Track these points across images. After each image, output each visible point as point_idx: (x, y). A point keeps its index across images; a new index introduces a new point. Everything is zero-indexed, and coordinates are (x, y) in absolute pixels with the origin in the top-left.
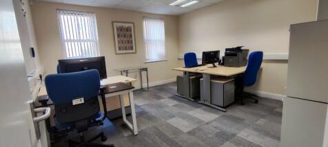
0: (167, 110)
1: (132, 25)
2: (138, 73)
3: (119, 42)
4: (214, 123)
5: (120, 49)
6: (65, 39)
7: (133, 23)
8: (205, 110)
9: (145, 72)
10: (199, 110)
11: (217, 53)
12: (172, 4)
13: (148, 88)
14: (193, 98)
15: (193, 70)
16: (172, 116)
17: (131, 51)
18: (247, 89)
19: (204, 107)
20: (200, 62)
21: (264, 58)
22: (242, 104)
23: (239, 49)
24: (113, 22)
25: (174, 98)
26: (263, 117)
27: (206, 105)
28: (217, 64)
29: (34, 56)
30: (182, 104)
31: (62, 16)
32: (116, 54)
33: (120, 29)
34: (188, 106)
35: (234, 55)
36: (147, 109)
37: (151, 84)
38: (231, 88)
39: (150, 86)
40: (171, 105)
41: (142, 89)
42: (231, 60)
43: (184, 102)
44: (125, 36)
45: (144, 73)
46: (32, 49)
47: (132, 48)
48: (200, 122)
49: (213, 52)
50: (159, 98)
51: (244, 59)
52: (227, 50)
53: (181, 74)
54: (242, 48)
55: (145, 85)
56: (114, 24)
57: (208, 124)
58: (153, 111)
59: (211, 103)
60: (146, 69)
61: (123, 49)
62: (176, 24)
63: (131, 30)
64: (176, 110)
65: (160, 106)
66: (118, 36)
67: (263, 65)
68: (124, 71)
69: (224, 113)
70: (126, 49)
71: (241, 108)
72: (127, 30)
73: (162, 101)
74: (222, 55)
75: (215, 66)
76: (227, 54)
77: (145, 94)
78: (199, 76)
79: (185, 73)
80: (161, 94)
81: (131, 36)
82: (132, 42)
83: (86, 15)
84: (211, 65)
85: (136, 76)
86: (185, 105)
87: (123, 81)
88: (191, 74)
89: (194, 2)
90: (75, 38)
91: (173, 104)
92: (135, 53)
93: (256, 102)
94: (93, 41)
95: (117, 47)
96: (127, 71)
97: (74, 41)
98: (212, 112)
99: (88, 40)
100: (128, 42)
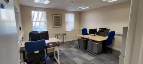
0: (73, 54)
3: (55, 23)
4: (92, 61)
5: (55, 25)
6: (33, 21)
7: (61, 15)
8: (89, 55)
9: (65, 35)
10: (86, 54)
11: (96, 30)
12: (78, 8)
13: (66, 42)
14: (85, 49)
15: (85, 36)
16: (75, 57)
18: (107, 46)
19: (89, 53)
20: (88, 33)
21: (116, 33)
22: (105, 53)
23: (105, 29)
24: (53, 14)
25: (76, 48)
26: (113, 60)
27: (89, 52)
28: (95, 34)
29: (20, 30)
31: (32, 12)
32: (54, 27)
33: (56, 17)
35: (103, 31)
36: (65, 52)
38: (101, 45)
39: (67, 41)
40: (75, 51)
42: (101, 33)
44: (57, 20)
45: (65, 36)
46: (20, 27)
47: (60, 25)
48: (86, 60)
49: (94, 29)
50: (70, 47)
51: (107, 33)
52: (100, 29)
53: (80, 38)
54: (107, 28)
55: (65, 41)
57: (89, 61)
58: (67, 54)
59: (92, 52)
60: (65, 34)
62: (79, 16)
64: (77, 54)
65: (70, 51)
66: (55, 20)
67: (115, 36)
69: (97, 57)
70: (58, 26)
71: (105, 55)
73: (71, 49)
74: (98, 30)
75: (94, 35)
76: (100, 31)
77: (65, 45)
78: (87, 40)
79: (82, 38)
80: (71, 46)
81: (60, 20)
82: (60, 23)
83: (42, 11)
84: (93, 35)
85: (61, 37)
86: (81, 51)
87: (55, 41)
88: (84, 38)
89: (87, 8)
90: (37, 21)
91: (76, 51)
92: (62, 27)
93: (112, 52)
94: (44, 22)
95: (54, 25)
96: (57, 35)
97: (36, 22)
98: (92, 56)
99: (42, 22)
100: (59, 23)
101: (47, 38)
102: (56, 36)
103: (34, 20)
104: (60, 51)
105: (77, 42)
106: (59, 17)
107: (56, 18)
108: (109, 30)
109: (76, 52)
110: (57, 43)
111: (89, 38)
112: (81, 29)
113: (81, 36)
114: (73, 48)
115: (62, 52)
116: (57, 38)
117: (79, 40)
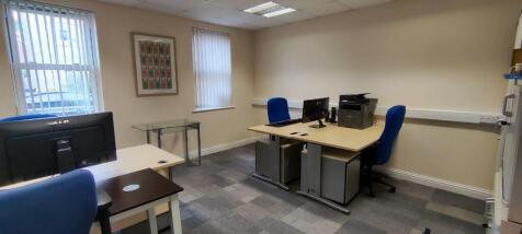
0: (244, 214)
1: (171, 42)
2: (181, 135)
3: (144, 73)
5: (145, 86)
6: (22, 61)
7: (174, 39)
8: (310, 210)
9: (196, 131)
10: (300, 211)
11: (324, 101)
12: (248, 10)
13: (200, 158)
14: (286, 184)
15: (285, 131)
16: (255, 230)
17: (166, 91)
18: (376, 168)
19: (309, 203)
20: (294, 115)
21: (406, 116)
22: (372, 195)
23: (361, 97)
24: (132, 34)
25: (249, 181)
27: (311, 199)
30: (268, 196)
32: (138, 96)
33: (146, 48)
34: (280, 201)
35: (355, 109)
36: (204, 213)
37: (205, 151)
38: (357, 164)
39: (202, 154)
40: (247, 200)
41: (188, 163)
42: (350, 116)
43: (272, 193)
44: (156, 61)
45: (192, 133)
47: (170, 86)
49: (319, 100)
50: (222, 182)
51: (371, 115)
52: (342, 97)
53: (264, 139)
54: (367, 96)
55: (193, 154)
56: (139, 39)
58: (211, 217)
59: (321, 196)
60: (197, 126)
61: (152, 87)
62: (252, 45)
63: (168, 51)
64: (261, 214)
65: (225, 205)
66: (143, 61)
67: (404, 125)
68: (154, 130)
69: (347, 217)
70: (158, 86)
72: (161, 50)
73: (229, 189)
75: (321, 126)
76: (342, 106)
77: (196, 173)
78: (297, 146)
79: (273, 137)
80: (226, 174)
81: (168, 62)
82: (169, 73)
83: (72, 16)
84: (317, 123)
85: (176, 139)
86: (273, 199)
87: (154, 165)
88: (283, 140)
89: (289, 10)
90: (47, 61)
91: (252, 198)
92: (177, 94)
93: (393, 190)
94: (88, 68)
95: (140, 83)
96: (159, 131)
97: (43, 67)
98: (327, 216)
99: (76, 67)
100: (163, 73)
102: (155, 135)
103: (30, 59)
104: (182, 206)
105: (251, 159)
106: (163, 49)
107: (149, 50)
108: (376, 101)
109: (253, 202)
110: (163, 173)
111: (304, 138)
112: (264, 101)
113: (264, 129)
114: (238, 185)
115: (191, 212)
116: (160, 147)
117: (257, 147)
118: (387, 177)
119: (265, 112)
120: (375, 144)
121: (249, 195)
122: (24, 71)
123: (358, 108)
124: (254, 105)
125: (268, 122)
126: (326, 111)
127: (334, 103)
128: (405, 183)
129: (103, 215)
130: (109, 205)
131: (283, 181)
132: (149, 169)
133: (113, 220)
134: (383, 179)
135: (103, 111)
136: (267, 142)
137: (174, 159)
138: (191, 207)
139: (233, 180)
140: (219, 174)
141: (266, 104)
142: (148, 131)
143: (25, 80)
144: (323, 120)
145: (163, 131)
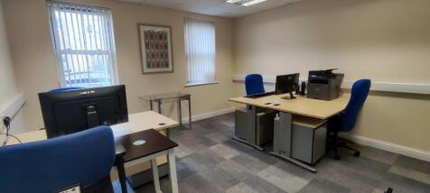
0: (226, 168)
1: (168, 30)
2: (176, 103)
3: (148, 56)
5: (149, 66)
6: (62, 48)
7: (170, 28)
8: (283, 168)
9: (187, 101)
10: (273, 168)
11: (295, 76)
13: (191, 123)
14: (261, 146)
15: (261, 102)
16: (234, 182)
17: (166, 69)
18: (341, 134)
19: (281, 162)
20: (267, 89)
21: (371, 89)
22: (337, 158)
23: (328, 73)
24: (139, 25)
25: (230, 143)
30: (245, 155)
31: (57, 13)
32: (143, 73)
33: (150, 35)
34: (256, 160)
35: (323, 83)
36: (193, 165)
37: (194, 118)
38: (323, 131)
39: (193, 120)
40: (228, 157)
41: (181, 127)
42: (318, 88)
43: (247, 151)
44: (157, 46)
45: (184, 103)
47: (167, 65)
49: (290, 75)
50: (209, 143)
52: (311, 73)
53: (243, 108)
54: (333, 72)
55: (185, 120)
56: (141, 27)
58: (201, 170)
59: (291, 157)
60: (188, 97)
61: (154, 67)
62: (232, 31)
63: (166, 37)
64: (239, 169)
65: (212, 160)
66: (147, 46)
67: (369, 98)
68: (156, 100)
69: (314, 175)
70: (158, 66)
72: (161, 37)
73: (213, 148)
75: (292, 97)
76: (311, 80)
77: (187, 135)
78: (270, 114)
79: (250, 107)
80: (211, 136)
81: (166, 47)
82: (167, 56)
83: (96, 13)
84: (288, 95)
85: (172, 107)
86: (251, 158)
87: (156, 127)
88: (259, 109)
89: (262, 1)
90: (79, 48)
91: (231, 156)
92: (172, 72)
93: (357, 154)
94: (107, 53)
95: (145, 64)
96: (159, 101)
97: (76, 52)
99: (99, 52)
100: (162, 55)
101: (121, 116)
102: (156, 104)
103: (67, 47)
104: (177, 160)
105: (231, 125)
106: (162, 36)
107: (152, 37)
108: (343, 75)
109: (232, 159)
110: (163, 133)
111: (277, 107)
112: (243, 77)
113: (242, 100)
114: (221, 145)
115: (183, 164)
116: (160, 113)
117: (237, 115)
118: (352, 143)
119: (243, 86)
120: (341, 113)
121: (230, 153)
122: (63, 56)
123: (326, 82)
124: (234, 81)
125: (246, 95)
126: (297, 85)
127: (303, 78)
128: (369, 149)
129: (119, 161)
130: (123, 154)
131: (258, 143)
132: (152, 130)
133: (126, 165)
134: (348, 145)
135: (118, 84)
136: (245, 111)
137: (171, 122)
138: (184, 161)
139: (216, 140)
140: (206, 136)
141: (244, 79)
142: (151, 101)
143: (65, 64)
144: (294, 93)
145: (162, 101)
